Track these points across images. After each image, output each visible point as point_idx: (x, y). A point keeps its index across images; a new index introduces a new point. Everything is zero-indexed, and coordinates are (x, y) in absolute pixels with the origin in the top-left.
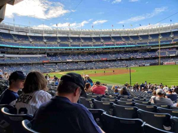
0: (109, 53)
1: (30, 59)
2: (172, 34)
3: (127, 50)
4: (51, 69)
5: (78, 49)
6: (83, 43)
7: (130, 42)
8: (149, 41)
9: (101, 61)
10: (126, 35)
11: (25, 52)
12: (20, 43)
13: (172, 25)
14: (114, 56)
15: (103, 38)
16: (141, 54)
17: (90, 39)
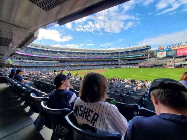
0: (94, 61)
1: (49, 64)
2: (125, 53)
3: (104, 60)
5: (77, 59)
6: (80, 55)
7: (105, 56)
8: (114, 56)
9: (89, 65)
10: (103, 52)
11: (46, 59)
12: (44, 54)
13: (125, 48)
14: (97, 63)
15: (91, 53)
16: (110, 62)
17: (84, 54)
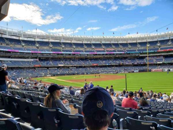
0: (100, 59)
1: (21, 63)
2: (159, 42)
3: (117, 56)
4: (42, 73)
5: (70, 54)
6: (74, 48)
7: (120, 49)
8: (137, 49)
10: (116, 42)
11: (17, 56)
12: (13, 47)
13: (159, 34)
14: (104, 62)
15: (95, 45)
16: (130, 61)
17: (81, 45)
